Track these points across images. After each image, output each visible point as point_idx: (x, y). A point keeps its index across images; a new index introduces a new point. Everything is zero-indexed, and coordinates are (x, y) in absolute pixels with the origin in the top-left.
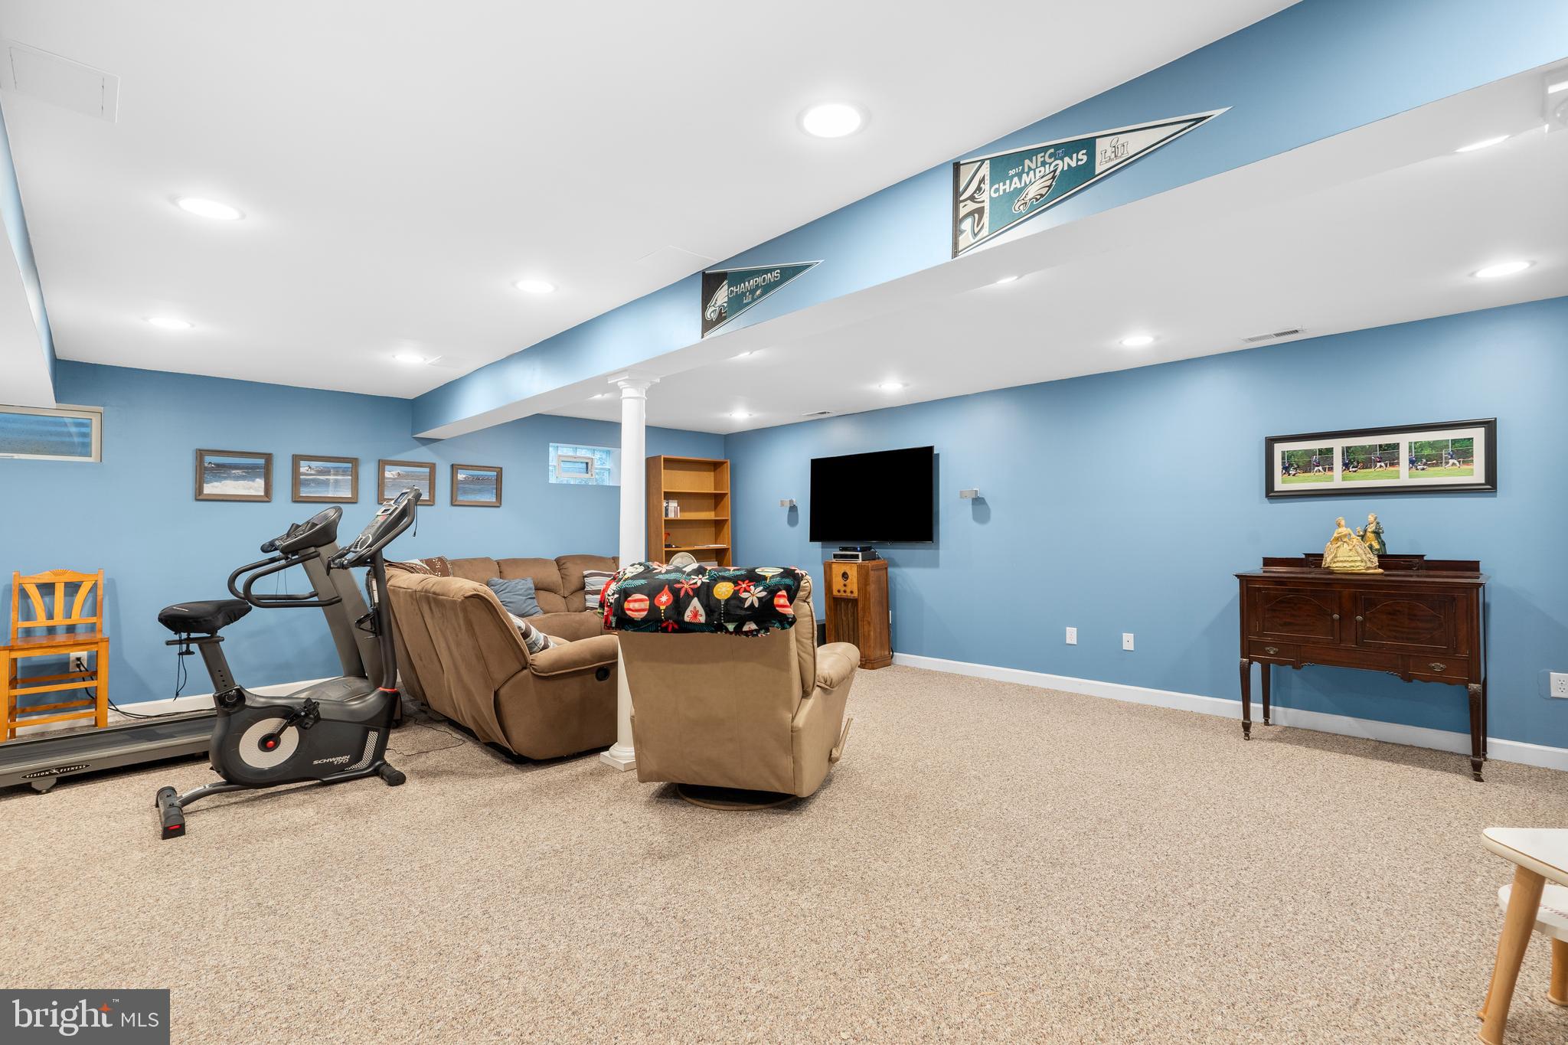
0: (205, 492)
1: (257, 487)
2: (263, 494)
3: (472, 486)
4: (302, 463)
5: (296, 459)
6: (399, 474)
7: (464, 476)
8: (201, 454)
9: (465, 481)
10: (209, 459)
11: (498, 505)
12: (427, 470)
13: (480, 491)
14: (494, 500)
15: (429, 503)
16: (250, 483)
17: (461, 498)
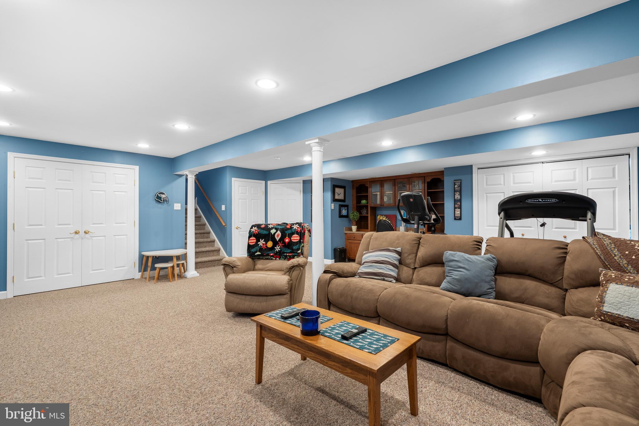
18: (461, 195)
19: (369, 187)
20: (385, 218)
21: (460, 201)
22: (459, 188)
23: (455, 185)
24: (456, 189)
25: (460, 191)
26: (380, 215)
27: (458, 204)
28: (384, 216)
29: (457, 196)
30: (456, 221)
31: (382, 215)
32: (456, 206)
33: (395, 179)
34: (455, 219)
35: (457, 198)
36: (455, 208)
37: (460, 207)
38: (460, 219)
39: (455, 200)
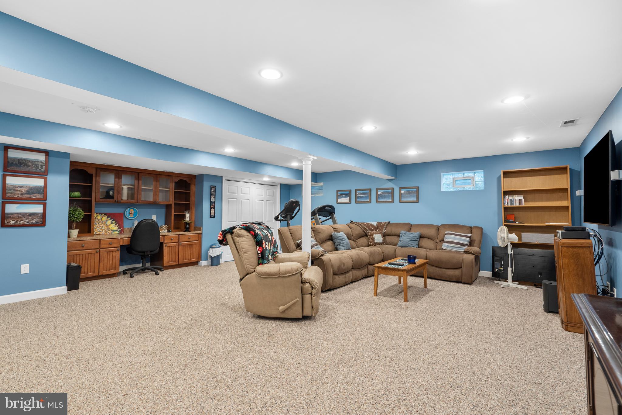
0: (339, 201)
1: (347, 200)
2: (349, 201)
3: (407, 195)
4: (358, 191)
5: (356, 190)
6: (382, 193)
7: (404, 191)
8: (337, 191)
9: (404, 193)
10: (340, 193)
11: (417, 202)
12: (391, 190)
13: (410, 197)
14: (416, 200)
15: (391, 202)
16: (347, 198)
17: (403, 200)
18: (215, 198)
19: (94, 175)
20: (106, 217)
21: (214, 203)
22: (214, 192)
23: (211, 189)
24: (212, 193)
25: (215, 195)
26: (97, 214)
27: (213, 205)
28: (103, 215)
29: (213, 199)
30: (211, 218)
31: (100, 214)
32: (212, 207)
33: (138, 173)
34: (211, 217)
35: (213, 200)
36: (211, 208)
37: (214, 208)
38: (214, 217)
39: (211, 201)
